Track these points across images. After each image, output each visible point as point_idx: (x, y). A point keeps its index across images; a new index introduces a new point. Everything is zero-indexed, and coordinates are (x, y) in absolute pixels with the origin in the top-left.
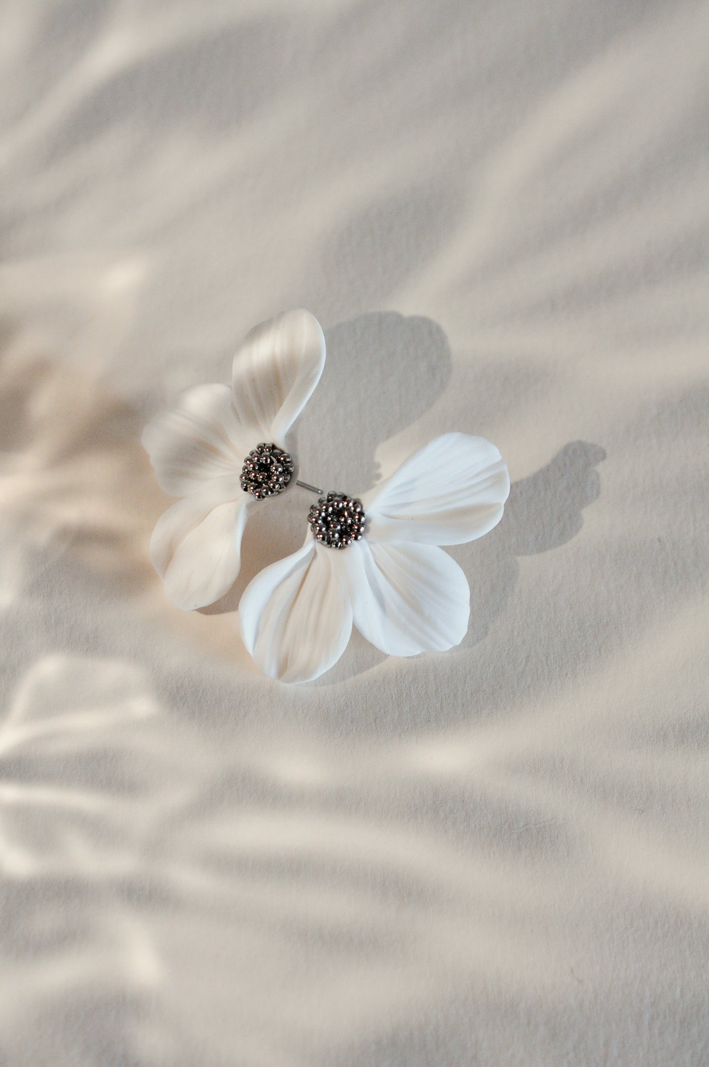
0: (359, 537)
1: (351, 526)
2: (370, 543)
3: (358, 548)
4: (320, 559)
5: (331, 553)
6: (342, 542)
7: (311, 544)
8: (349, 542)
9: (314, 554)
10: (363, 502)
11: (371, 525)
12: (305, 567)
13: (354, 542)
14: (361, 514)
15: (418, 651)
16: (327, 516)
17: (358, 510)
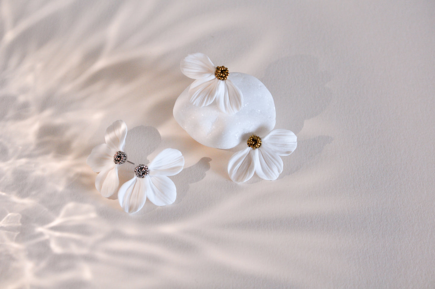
0: (147, 174)
1: (145, 171)
2: (150, 177)
3: (147, 178)
4: (138, 182)
5: (140, 179)
6: (143, 176)
7: (135, 177)
8: (145, 176)
9: (136, 181)
10: (148, 166)
11: (150, 172)
12: (134, 183)
13: (146, 176)
14: (147, 169)
15: (164, 204)
16: (139, 169)
17: (146, 168)
